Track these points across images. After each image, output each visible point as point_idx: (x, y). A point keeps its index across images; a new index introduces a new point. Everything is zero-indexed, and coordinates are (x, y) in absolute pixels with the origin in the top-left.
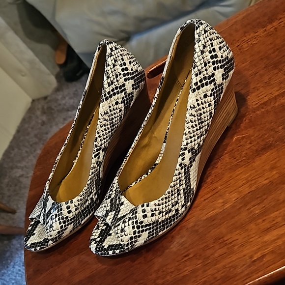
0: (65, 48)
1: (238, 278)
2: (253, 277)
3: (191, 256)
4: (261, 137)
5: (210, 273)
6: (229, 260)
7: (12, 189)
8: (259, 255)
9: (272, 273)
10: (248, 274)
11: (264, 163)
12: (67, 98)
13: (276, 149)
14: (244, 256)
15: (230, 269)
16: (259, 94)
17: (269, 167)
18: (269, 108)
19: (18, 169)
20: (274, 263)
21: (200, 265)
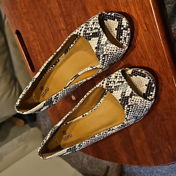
0: (15, 119)
1: (155, 41)
2: (157, 32)
4: (78, 11)
5: (151, 57)
6: (145, 44)
7: (94, 166)
8: (144, 26)
9: (156, 20)
10: (155, 35)
11: (93, 13)
12: (46, 123)
13: (86, 4)
14: (144, 35)
15: (150, 44)
16: (53, 7)
17: (96, 10)
18: (62, 3)
19: (83, 160)
20: (150, 18)
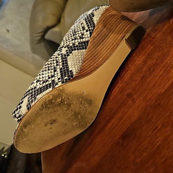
3: (159, 127)
21: (170, 131)
